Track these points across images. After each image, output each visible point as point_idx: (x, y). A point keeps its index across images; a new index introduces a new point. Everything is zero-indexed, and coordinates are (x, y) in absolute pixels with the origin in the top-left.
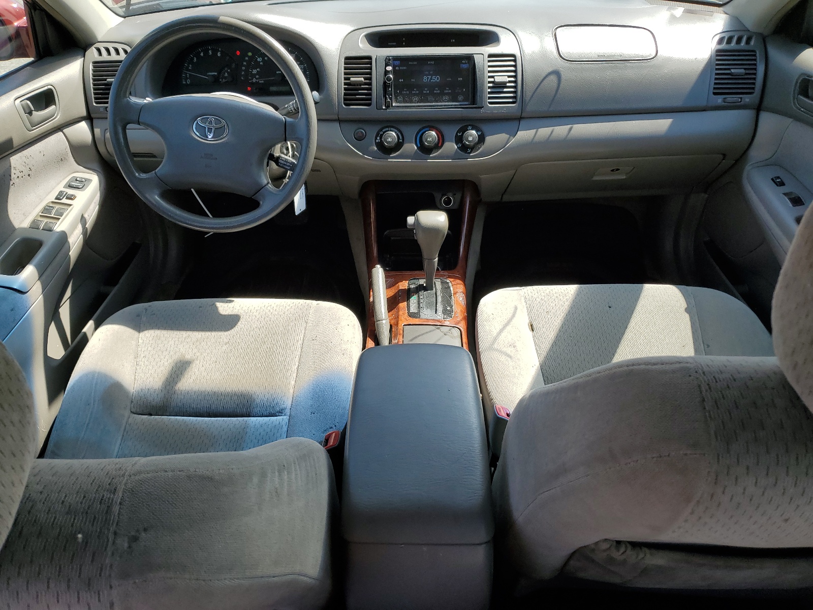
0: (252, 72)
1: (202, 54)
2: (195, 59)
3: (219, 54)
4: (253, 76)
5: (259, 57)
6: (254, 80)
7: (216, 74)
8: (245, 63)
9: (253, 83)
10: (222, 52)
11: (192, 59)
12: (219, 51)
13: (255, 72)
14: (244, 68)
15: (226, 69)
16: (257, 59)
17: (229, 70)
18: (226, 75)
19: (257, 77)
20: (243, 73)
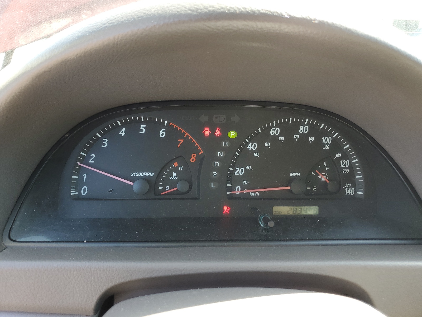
0: (233, 172)
1: (123, 132)
2: (106, 141)
3: (162, 134)
4: (238, 180)
5: (251, 141)
6: (238, 191)
7: (152, 175)
8: (221, 154)
9: (232, 198)
10: (169, 130)
11: (100, 141)
12: (162, 126)
13: (240, 171)
14: (217, 164)
15: (176, 164)
16: (247, 144)
17: (181, 168)
18: (174, 177)
19: (245, 182)
20: (215, 174)
